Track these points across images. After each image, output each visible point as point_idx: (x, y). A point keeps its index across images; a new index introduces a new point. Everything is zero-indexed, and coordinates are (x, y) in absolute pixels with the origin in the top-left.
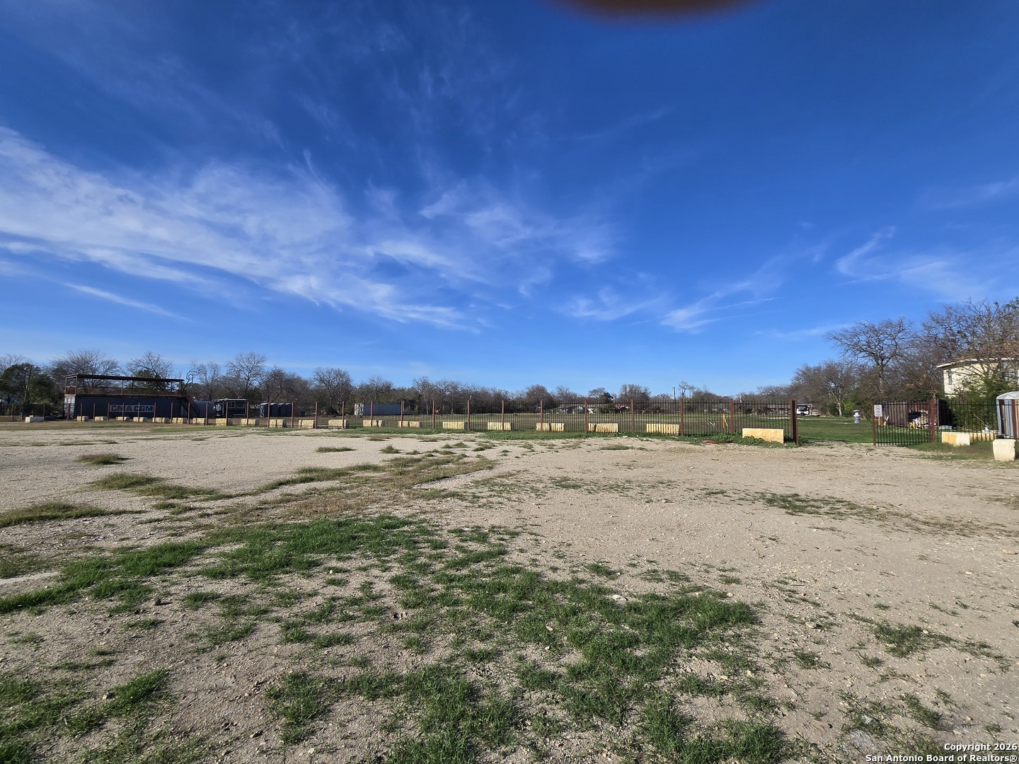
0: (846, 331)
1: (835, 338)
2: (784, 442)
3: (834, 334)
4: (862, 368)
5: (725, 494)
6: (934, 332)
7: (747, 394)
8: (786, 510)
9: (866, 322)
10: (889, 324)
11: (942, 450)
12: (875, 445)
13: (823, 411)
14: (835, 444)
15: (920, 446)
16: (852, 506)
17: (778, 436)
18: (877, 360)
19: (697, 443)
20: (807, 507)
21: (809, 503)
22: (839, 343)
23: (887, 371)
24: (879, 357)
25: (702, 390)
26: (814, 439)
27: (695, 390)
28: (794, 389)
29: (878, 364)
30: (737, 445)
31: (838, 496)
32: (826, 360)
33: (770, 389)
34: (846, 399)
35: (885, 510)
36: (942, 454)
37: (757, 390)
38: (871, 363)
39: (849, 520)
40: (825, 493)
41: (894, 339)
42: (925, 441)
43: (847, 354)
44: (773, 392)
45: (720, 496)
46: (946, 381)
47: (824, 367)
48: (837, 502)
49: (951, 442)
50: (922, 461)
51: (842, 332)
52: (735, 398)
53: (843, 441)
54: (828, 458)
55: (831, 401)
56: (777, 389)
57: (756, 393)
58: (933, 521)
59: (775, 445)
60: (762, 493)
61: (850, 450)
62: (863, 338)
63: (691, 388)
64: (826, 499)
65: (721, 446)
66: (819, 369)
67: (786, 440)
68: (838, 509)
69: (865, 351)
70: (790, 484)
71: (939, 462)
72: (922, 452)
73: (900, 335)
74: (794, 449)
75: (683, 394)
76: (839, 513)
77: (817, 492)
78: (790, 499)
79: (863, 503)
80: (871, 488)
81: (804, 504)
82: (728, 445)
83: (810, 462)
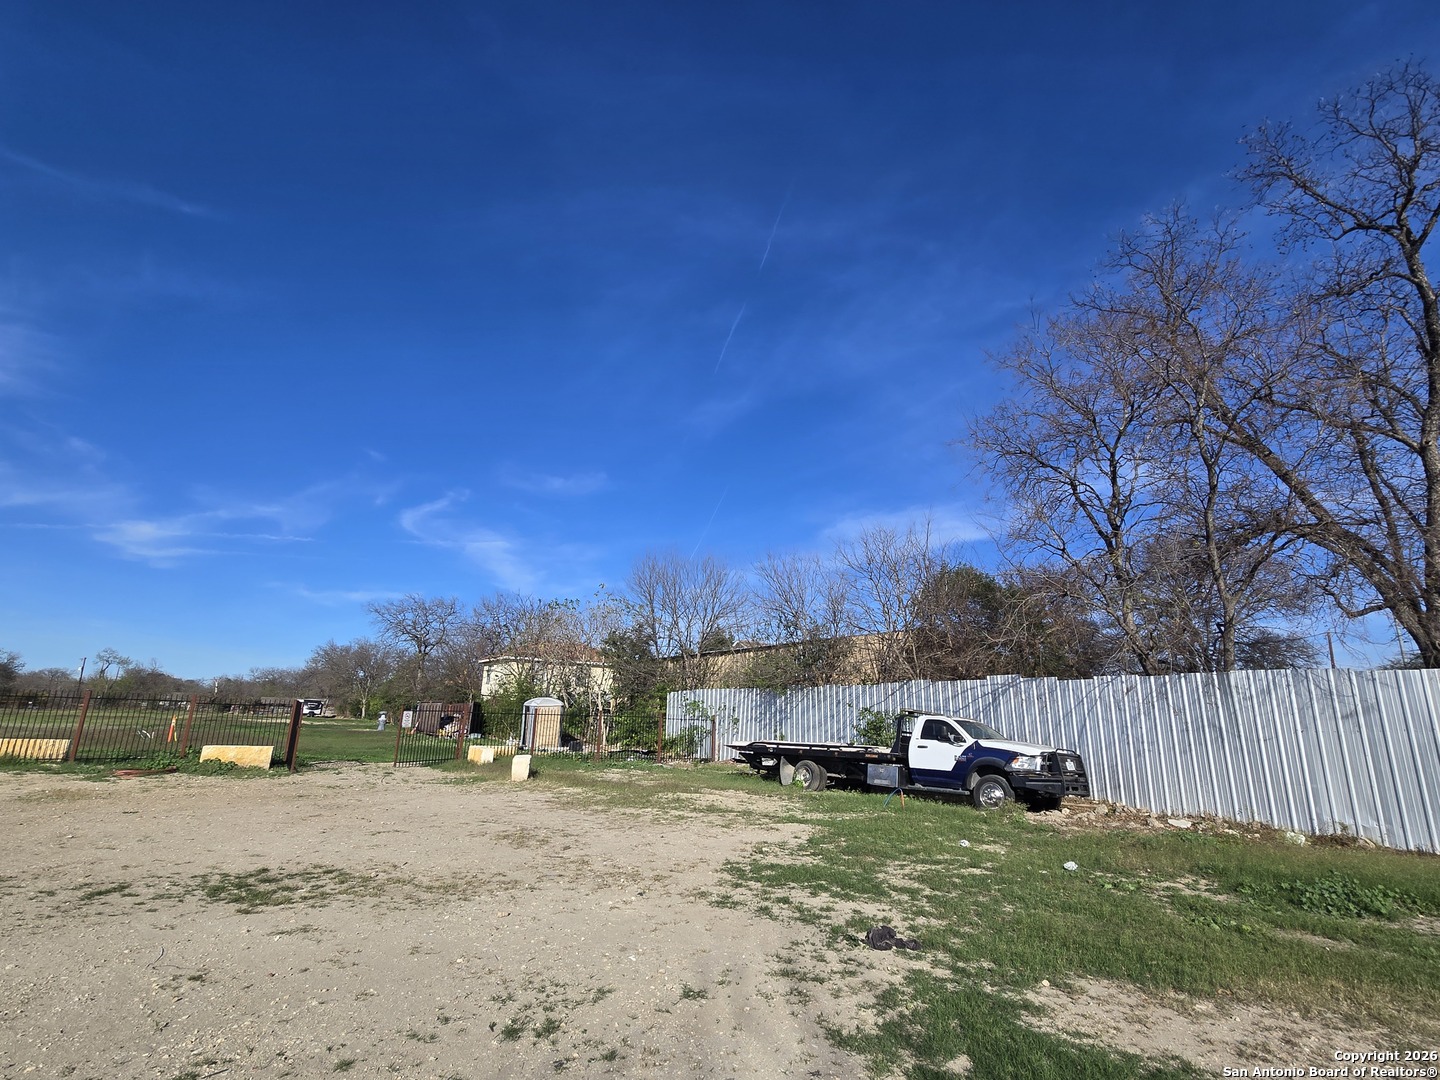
0: (392, 604)
1: (376, 611)
2: (271, 767)
3: (376, 605)
4: (401, 655)
5: (127, 891)
6: (483, 620)
7: (231, 677)
8: (237, 906)
9: (416, 596)
10: (441, 604)
11: (467, 770)
12: (395, 765)
13: (342, 711)
14: (345, 767)
15: (447, 764)
16: (343, 877)
17: (262, 758)
18: (419, 647)
19: (100, 777)
20: (275, 892)
21: (282, 884)
22: (380, 618)
23: (428, 661)
24: (421, 642)
25: (147, 666)
26: (317, 759)
27: (131, 667)
28: (309, 675)
29: (420, 651)
30: (185, 776)
31: (327, 862)
32: (359, 637)
33: (272, 672)
34: (375, 694)
35: (386, 877)
36: (465, 775)
37: (248, 672)
38: (412, 649)
39: (335, 904)
40: (308, 861)
41: (443, 622)
42: (450, 757)
43: (387, 635)
44: (275, 679)
45: (115, 897)
46: (485, 680)
47: (356, 647)
48: (325, 872)
49: (476, 760)
50: (444, 788)
51: (386, 604)
52: (207, 683)
53: (357, 761)
54: (330, 791)
55: (354, 697)
56: (281, 674)
57: (247, 678)
58: (437, 884)
59: (255, 772)
60: (204, 876)
61: (361, 775)
62: (410, 616)
63: (123, 662)
64: (310, 870)
65: (151, 781)
66: (347, 650)
67: (274, 763)
68: (322, 886)
69: (408, 633)
70: (259, 849)
71: (460, 787)
72: (446, 774)
73: (450, 618)
74: (284, 779)
75: (103, 671)
76: (322, 894)
77: (298, 860)
78: (251, 881)
79: (360, 870)
80: (375, 840)
81: (273, 886)
82: (168, 777)
83: (301, 802)
